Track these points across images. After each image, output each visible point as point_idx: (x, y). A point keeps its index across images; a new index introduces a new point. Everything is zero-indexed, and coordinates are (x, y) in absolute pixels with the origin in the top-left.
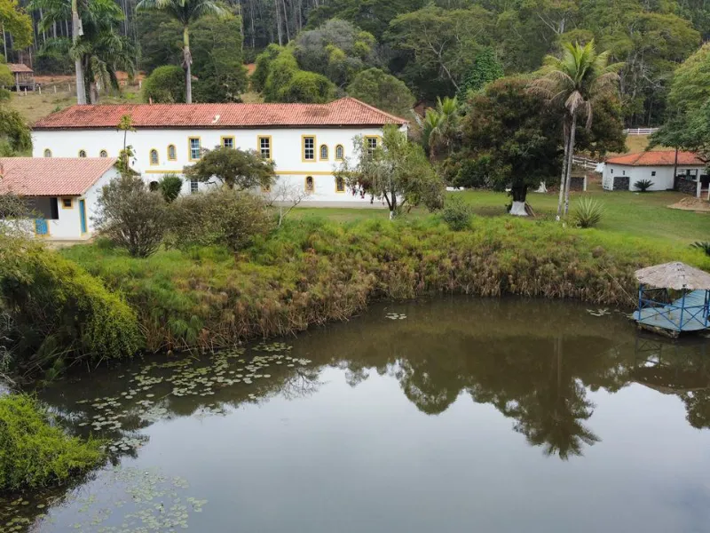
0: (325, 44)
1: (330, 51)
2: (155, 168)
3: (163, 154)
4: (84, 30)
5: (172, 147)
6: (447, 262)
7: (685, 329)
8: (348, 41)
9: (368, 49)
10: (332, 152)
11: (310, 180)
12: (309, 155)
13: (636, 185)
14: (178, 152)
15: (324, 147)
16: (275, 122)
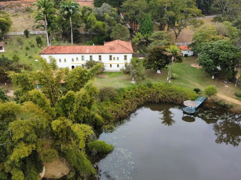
0: (103, 12)
1: (105, 15)
2: (73, 63)
3: (75, 59)
4: (48, 23)
5: (77, 58)
6: (149, 97)
7: (191, 113)
8: (110, 11)
9: (115, 13)
10: (116, 59)
11: (111, 65)
12: (111, 59)
13: (184, 55)
14: (79, 59)
15: (114, 58)
16: (103, 52)
